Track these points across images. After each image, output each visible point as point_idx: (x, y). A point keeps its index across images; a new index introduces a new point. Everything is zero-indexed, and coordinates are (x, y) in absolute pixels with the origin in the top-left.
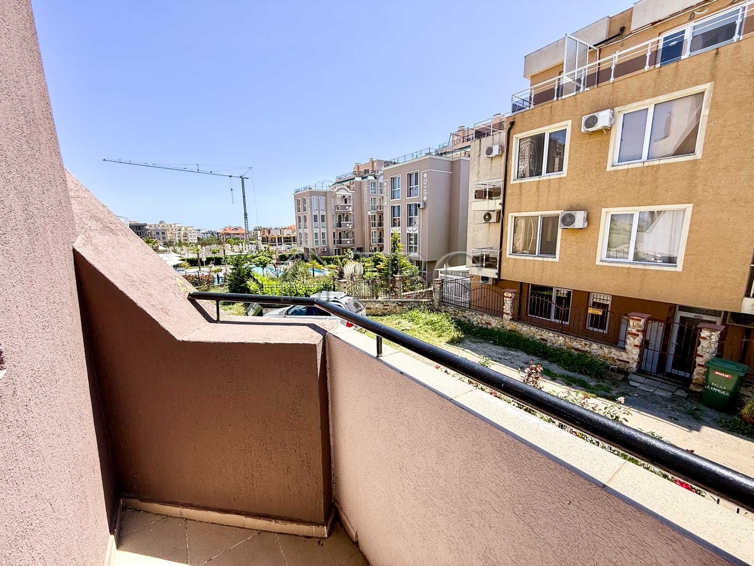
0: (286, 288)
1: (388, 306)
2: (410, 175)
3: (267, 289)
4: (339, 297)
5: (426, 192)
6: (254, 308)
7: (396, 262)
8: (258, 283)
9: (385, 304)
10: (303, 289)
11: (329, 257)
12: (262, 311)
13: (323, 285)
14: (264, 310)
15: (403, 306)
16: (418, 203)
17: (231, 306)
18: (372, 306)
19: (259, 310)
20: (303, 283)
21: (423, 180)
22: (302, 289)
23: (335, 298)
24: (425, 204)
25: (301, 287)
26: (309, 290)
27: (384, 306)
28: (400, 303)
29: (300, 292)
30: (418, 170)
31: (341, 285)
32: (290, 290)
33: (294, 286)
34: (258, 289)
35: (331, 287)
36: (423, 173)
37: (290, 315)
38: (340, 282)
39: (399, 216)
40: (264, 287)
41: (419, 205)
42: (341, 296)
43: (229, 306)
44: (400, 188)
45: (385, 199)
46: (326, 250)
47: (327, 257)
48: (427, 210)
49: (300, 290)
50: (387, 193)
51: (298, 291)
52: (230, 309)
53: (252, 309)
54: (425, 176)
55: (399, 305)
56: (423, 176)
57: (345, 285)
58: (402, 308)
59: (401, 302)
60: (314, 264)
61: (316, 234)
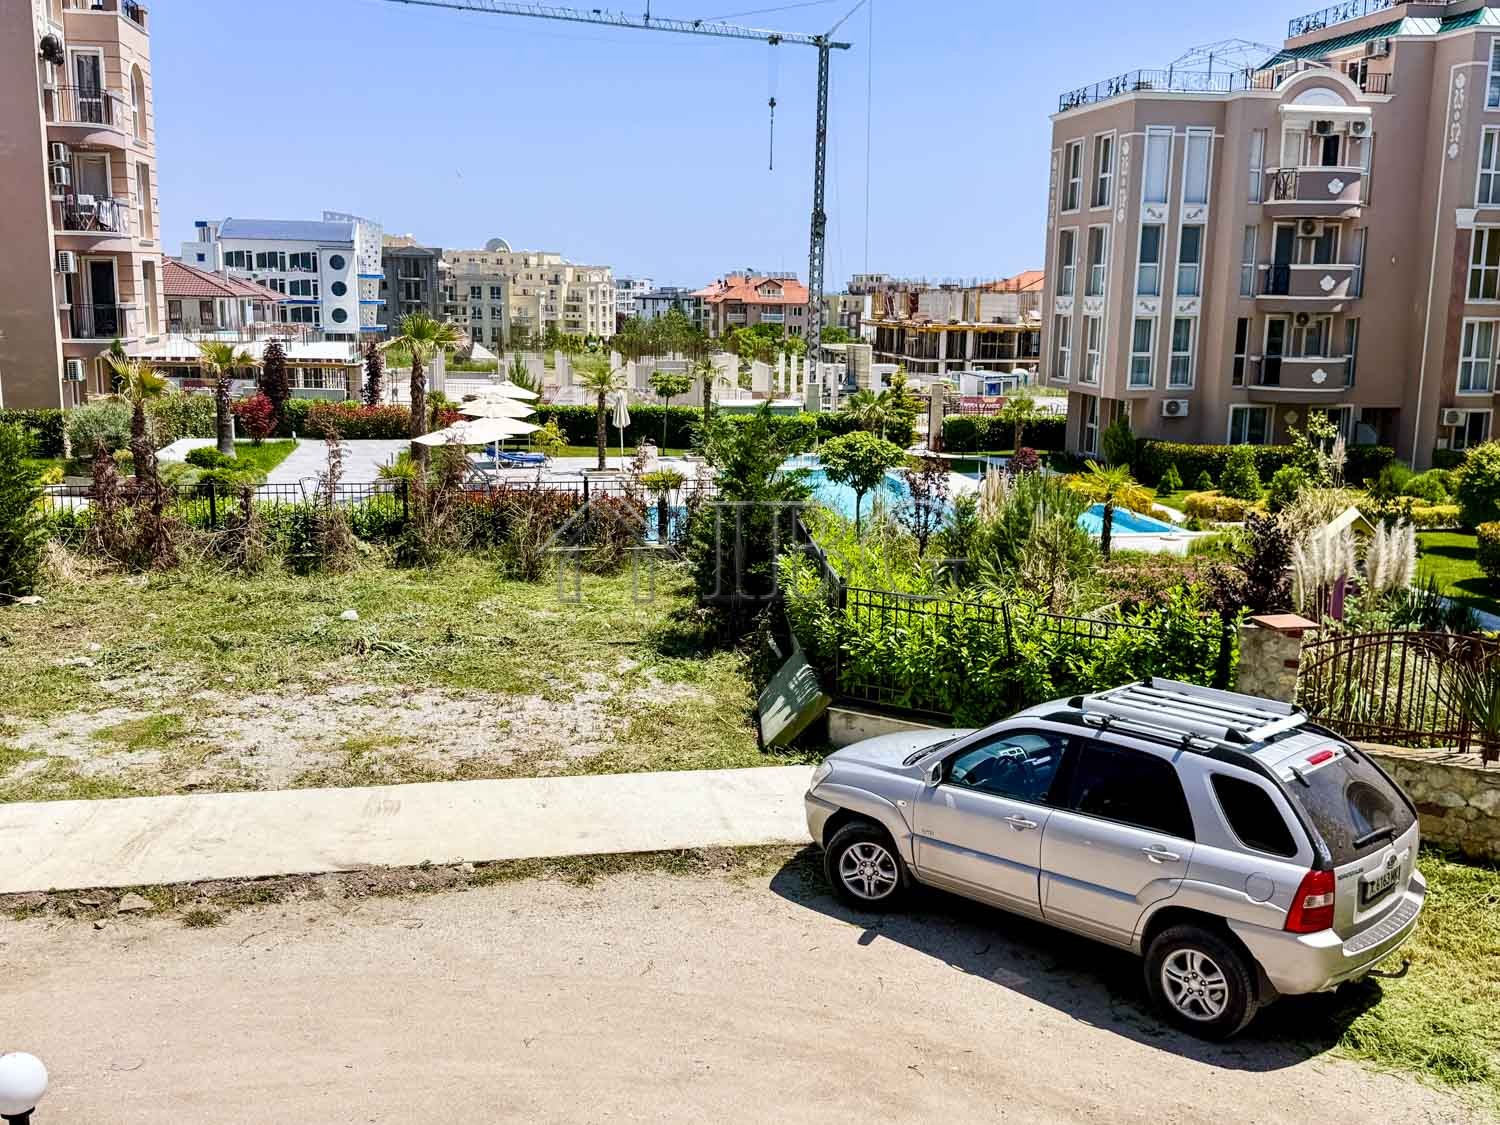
0: (957, 621)
3: (863, 611)
4: (1258, 735)
6: (790, 700)
10: (1046, 637)
11: (1200, 448)
12: (822, 722)
13: (1160, 630)
14: (837, 720)
17: (691, 665)
19: (815, 714)
20: (1049, 602)
22: (1038, 640)
23: (1232, 736)
25: (1037, 628)
26: (1079, 651)
29: (1028, 649)
31: (1270, 647)
32: (975, 632)
33: (999, 617)
34: (821, 604)
35: (1204, 649)
37: (959, 784)
38: (1263, 626)
40: (851, 597)
42: (1272, 729)
43: (687, 662)
46: (1183, 411)
47: (1184, 447)
49: (1030, 645)
51: (1018, 643)
52: (690, 677)
53: (781, 700)
57: (1291, 650)
60: (1115, 487)
61: (1143, 325)
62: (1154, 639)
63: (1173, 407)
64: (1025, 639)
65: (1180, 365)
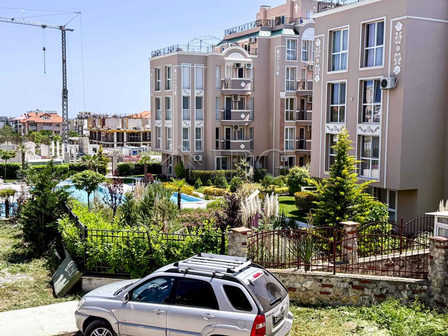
0: (131, 239)
1: (331, 286)
2: (368, 26)
3: (94, 238)
4: (237, 270)
5: (400, 59)
6: (66, 276)
7: (342, 193)
8: (77, 224)
9: (324, 283)
10: (163, 242)
11: (208, 172)
12: (80, 283)
13: (202, 236)
14: (85, 282)
15: (362, 289)
16: (382, 78)
17: (23, 266)
18: (298, 285)
19: (77, 280)
20: (163, 229)
21: (394, 36)
22: (160, 243)
23: (229, 271)
24: (396, 79)
25: (159, 239)
26: (174, 246)
27: (324, 286)
28: (356, 283)
29: (157, 247)
30: (385, 18)
31: (237, 239)
32: (137, 242)
33: (146, 236)
34: (77, 236)
35: (216, 241)
36: (395, 23)
37: (135, 300)
38: (234, 232)
39: (343, 102)
40: (89, 233)
41: (385, 83)
42: (241, 267)
43: (21, 265)
44: (346, 51)
45: (317, 69)
46: (201, 159)
47: (202, 171)
48: (400, 91)
49: (157, 245)
50: (320, 60)
51: (153, 245)
52: (22, 271)
53: (62, 276)
54: (399, 27)
55: (354, 287)
57: (244, 239)
58: (361, 293)
59: (360, 280)
60: (181, 186)
61: (186, 130)
62: (200, 239)
63: (197, 158)
64: (156, 243)
65: (198, 144)
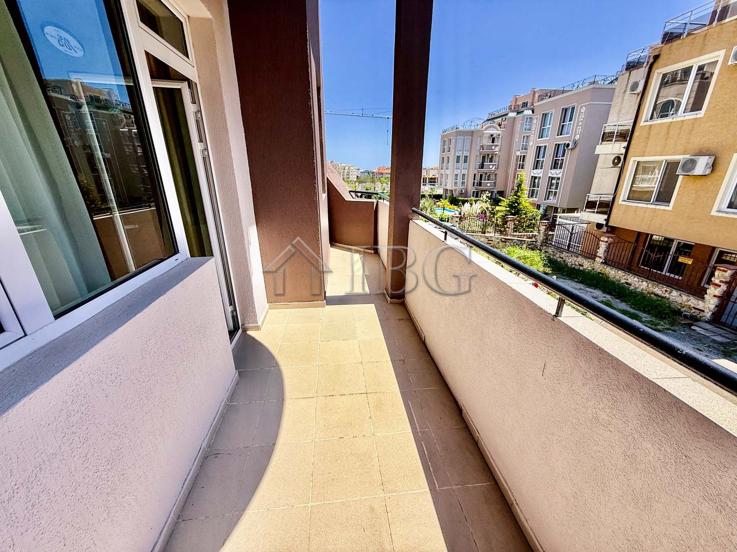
1: (492, 241)
2: (566, 110)
5: (580, 130)
9: (489, 239)
11: (466, 199)
15: (505, 242)
16: (567, 142)
21: (579, 115)
24: (575, 143)
28: (503, 240)
30: (576, 104)
36: (581, 107)
39: (543, 157)
41: (568, 145)
44: (550, 126)
45: (532, 138)
46: (463, 192)
47: (463, 198)
48: (577, 151)
50: (535, 133)
54: (583, 110)
56: (580, 110)
60: (445, 203)
61: (457, 175)
65: (463, 183)
